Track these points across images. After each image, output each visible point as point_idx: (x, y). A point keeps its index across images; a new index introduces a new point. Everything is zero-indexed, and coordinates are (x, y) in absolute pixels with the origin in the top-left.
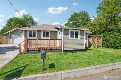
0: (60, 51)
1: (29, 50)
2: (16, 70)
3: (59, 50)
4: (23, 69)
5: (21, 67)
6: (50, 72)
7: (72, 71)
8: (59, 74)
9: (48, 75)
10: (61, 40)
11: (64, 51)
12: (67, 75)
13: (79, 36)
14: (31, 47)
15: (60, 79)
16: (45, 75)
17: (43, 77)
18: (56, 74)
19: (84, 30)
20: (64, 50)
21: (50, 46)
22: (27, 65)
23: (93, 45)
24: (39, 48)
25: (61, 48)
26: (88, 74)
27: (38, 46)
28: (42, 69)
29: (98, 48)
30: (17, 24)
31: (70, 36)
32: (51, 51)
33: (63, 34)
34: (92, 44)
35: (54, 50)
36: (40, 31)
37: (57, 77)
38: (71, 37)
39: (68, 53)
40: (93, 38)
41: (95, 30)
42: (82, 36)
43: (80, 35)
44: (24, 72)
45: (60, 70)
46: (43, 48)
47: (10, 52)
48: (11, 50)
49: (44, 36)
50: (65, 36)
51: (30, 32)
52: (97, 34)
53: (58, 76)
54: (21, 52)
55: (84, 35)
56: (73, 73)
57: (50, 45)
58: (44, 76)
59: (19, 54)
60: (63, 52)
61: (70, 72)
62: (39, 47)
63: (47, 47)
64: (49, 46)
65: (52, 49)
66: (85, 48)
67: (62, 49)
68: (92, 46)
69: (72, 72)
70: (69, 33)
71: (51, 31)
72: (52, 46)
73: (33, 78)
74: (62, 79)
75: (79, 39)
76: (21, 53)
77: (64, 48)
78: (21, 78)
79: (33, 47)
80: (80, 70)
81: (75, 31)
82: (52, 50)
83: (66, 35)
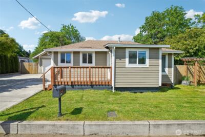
0: (109, 88)
1: (57, 84)
2: (24, 112)
3: (107, 86)
4: (34, 111)
5: (32, 109)
6: (67, 120)
7: (104, 123)
8: (81, 125)
9: (62, 124)
10: (109, 68)
11: (116, 89)
12: (95, 129)
13: (147, 61)
14: (62, 80)
15: (82, 134)
16: (58, 123)
17: (54, 125)
18: (75, 124)
19: (158, 49)
20: (116, 86)
21: (90, 80)
22: (43, 106)
23: (187, 80)
24: (72, 82)
25: (109, 84)
26: (139, 135)
27: (70, 78)
28: (58, 115)
29: (201, 87)
30: (53, 42)
31: (127, 60)
32: (92, 88)
33: (113, 58)
34: (185, 77)
35: (98, 86)
36: (78, 53)
37: (76, 130)
38: (130, 62)
39: (123, 93)
40: (190, 65)
41: (196, 46)
42: (154, 61)
43: (149, 58)
44: (32, 115)
45: (85, 119)
46: (78, 82)
47: (33, 86)
48: (36, 83)
49: (84, 61)
50: (118, 61)
51: (63, 54)
52: (203, 54)
53: (77, 128)
54: (46, 87)
56: (106, 127)
57: (90, 77)
58: (56, 125)
59: (43, 90)
60: (113, 91)
61: (99, 125)
62: (72, 80)
63: (85, 79)
64: (88, 79)
65: (94, 84)
66: (160, 85)
67: (113, 85)
68: (184, 82)
69: (103, 125)
70: (125, 55)
71: (96, 53)
72: (94, 80)
73: (41, 125)
74: (86, 134)
75: (148, 66)
76: (46, 89)
77: (116, 84)
78: (25, 122)
79: (65, 80)
80: (120, 123)
81: (138, 51)
82: (95, 86)
83: (121, 60)
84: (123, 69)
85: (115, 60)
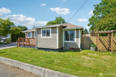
13: (51, 34)
19: (56, 27)
38: (43, 35)
42: (54, 34)
43: (52, 33)
50: (38, 35)
55: (56, 33)
60: (36, 49)
65: (31, 45)
75: (51, 37)
81: (46, 30)
84: (40, 39)
85: (37, 35)
